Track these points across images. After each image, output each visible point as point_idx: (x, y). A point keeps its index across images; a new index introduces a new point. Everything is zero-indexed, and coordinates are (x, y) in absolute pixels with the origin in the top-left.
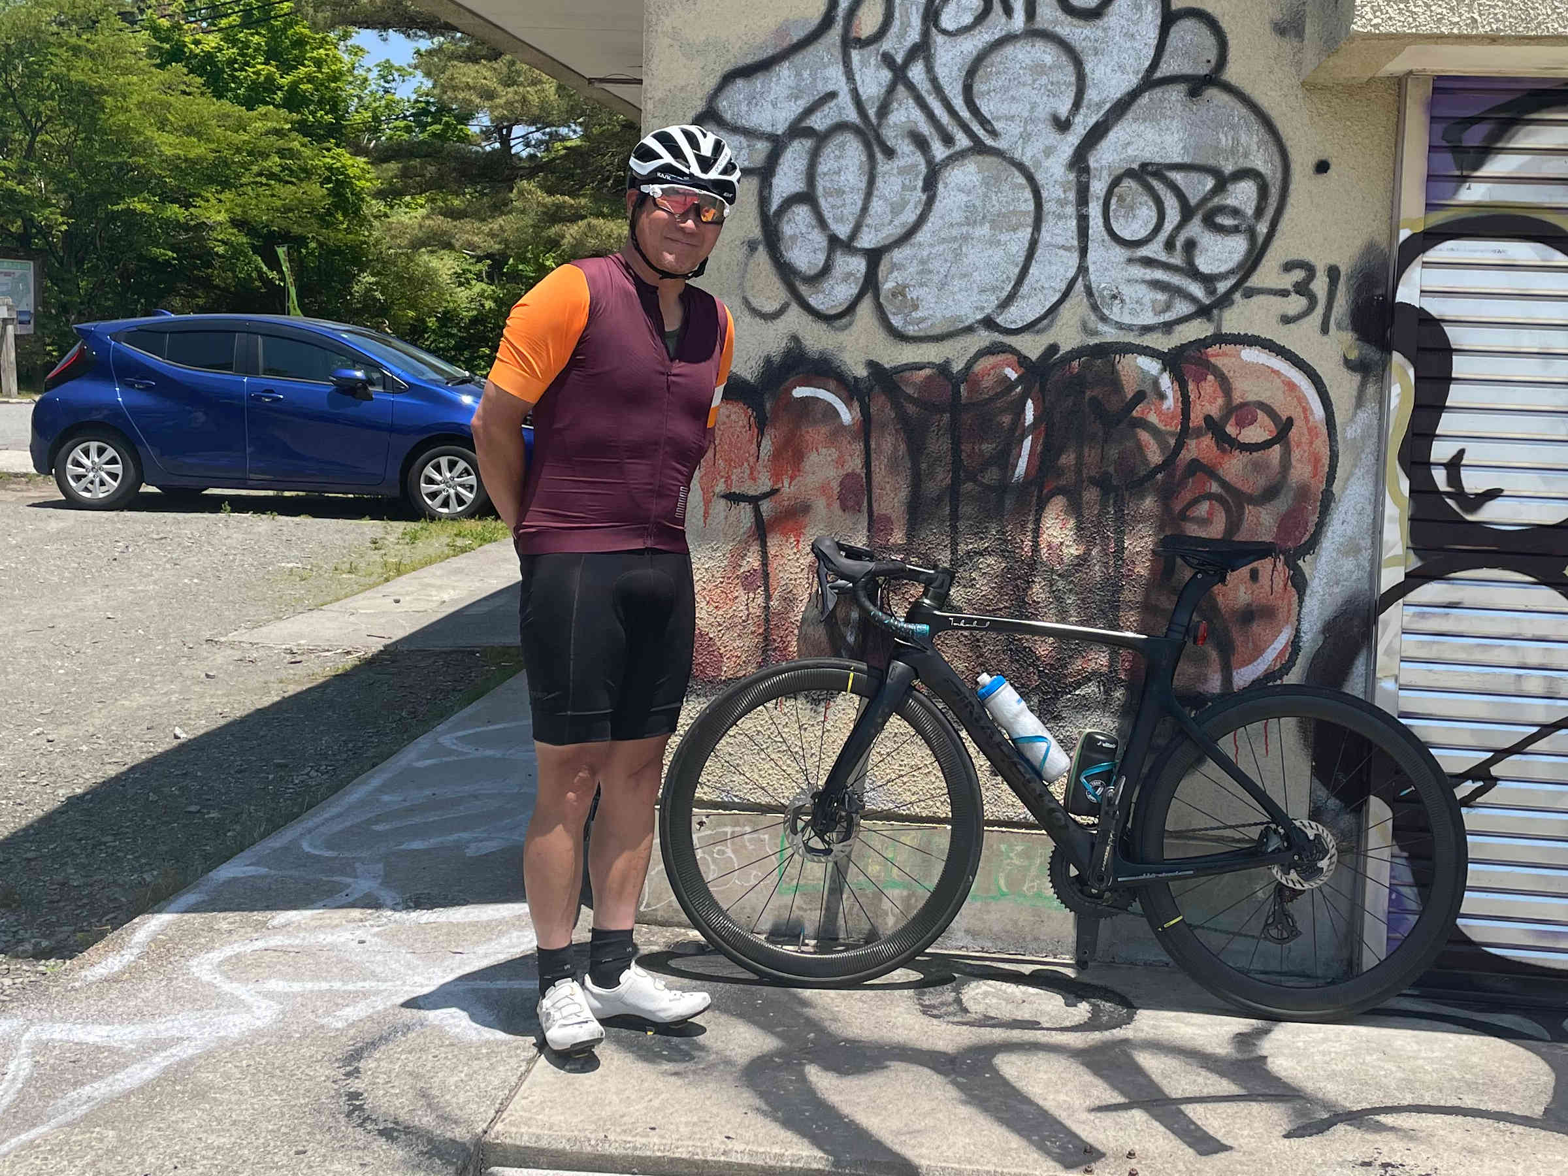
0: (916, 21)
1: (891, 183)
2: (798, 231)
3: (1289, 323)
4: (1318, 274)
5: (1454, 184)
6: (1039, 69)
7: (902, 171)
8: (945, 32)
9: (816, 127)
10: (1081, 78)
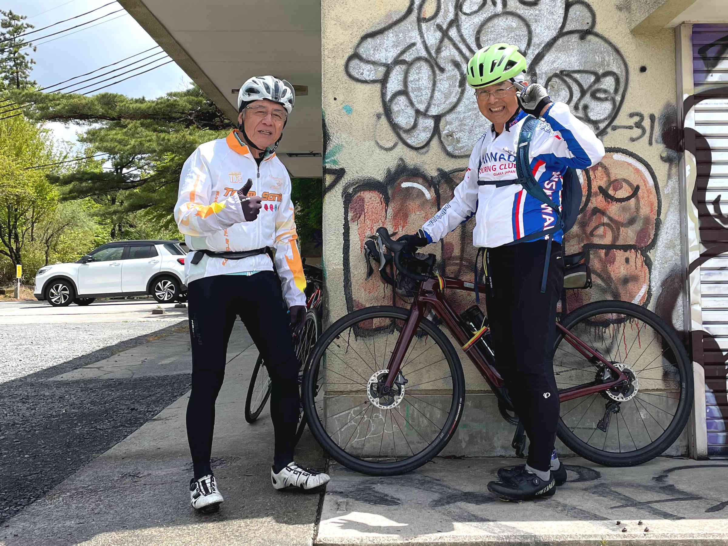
0: (452, 9)
1: (443, 85)
2: (400, 108)
3: (634, 141)
4: (645, 118)
5: (704, 74)
6: (510, 29)
7: (448, 78)
8: (465, 14)
9: (407, 59)
10: (530, 32)
